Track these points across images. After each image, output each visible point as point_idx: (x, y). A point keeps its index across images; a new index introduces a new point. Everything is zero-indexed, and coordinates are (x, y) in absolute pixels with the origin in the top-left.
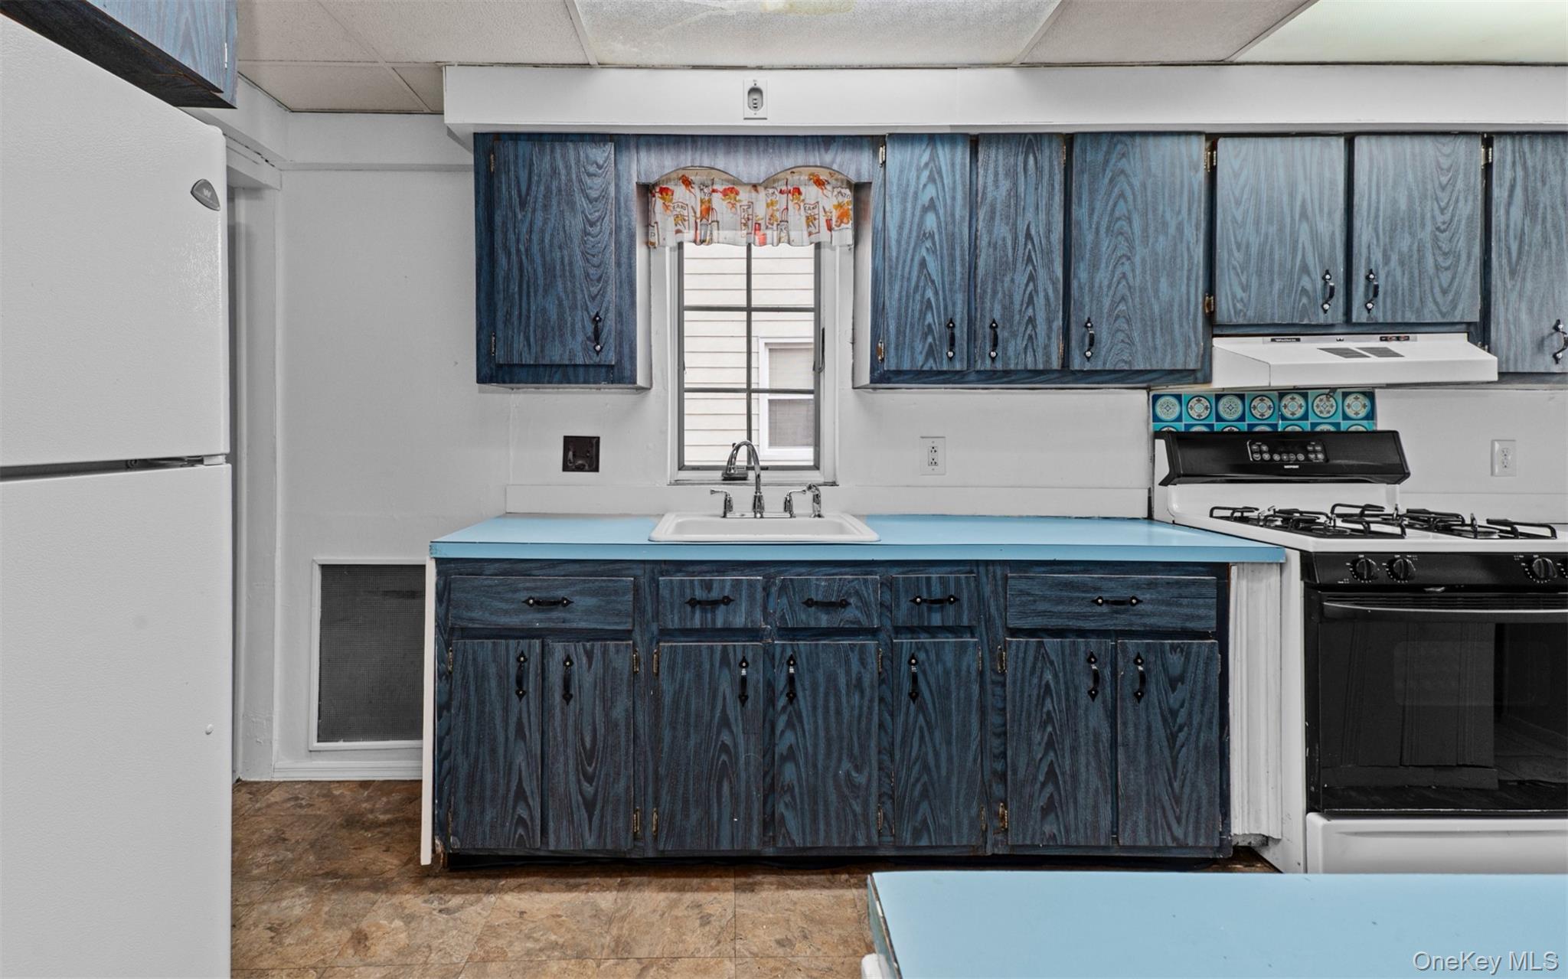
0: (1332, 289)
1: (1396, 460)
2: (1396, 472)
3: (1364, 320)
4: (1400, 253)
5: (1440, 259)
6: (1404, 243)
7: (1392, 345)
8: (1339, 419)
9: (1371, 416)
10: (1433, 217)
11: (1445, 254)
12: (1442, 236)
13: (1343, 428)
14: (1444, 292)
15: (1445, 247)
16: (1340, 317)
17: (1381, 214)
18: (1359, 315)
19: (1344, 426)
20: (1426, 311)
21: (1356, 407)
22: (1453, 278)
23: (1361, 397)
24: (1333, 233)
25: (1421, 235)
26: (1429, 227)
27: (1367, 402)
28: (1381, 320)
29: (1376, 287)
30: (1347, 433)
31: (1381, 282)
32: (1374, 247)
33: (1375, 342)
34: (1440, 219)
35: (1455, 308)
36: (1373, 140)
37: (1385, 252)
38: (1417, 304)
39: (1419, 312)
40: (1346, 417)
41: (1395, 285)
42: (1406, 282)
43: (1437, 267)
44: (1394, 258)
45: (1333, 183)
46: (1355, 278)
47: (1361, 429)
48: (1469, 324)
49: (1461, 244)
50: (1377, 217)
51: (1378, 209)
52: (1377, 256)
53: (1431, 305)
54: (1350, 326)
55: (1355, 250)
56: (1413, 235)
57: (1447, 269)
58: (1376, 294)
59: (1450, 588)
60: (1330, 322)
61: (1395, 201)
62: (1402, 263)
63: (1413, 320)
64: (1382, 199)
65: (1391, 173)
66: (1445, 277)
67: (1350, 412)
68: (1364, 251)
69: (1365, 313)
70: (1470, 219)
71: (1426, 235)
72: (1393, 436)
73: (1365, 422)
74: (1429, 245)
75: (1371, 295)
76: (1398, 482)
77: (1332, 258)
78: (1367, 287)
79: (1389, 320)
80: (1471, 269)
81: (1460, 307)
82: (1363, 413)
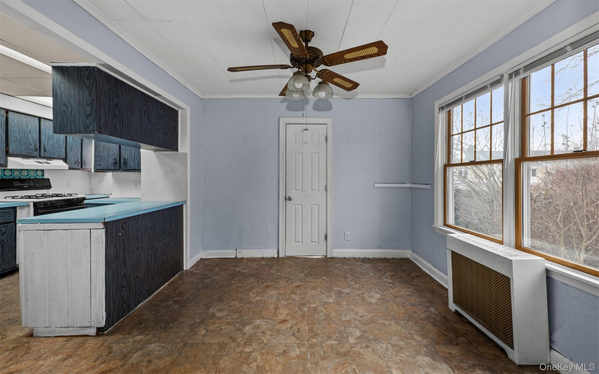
0: (37, 149)
1: (49, 184)
2: (49, 187)
3: (43, 156)
4: (50, 144)
5: (58, 146)
6: (51, 142)
7: (49, 161)
8: (36, 176)
9: (43, 175)
10: (56, 137)
11: (59, 145)
12: (58, 141)
13: (37, 178)
14: (59, 152)
15: (59, 144)
16: (38, 155)
17: (46, 135)
18: (42, 155)
19: (37, 177)
20: (55, 155)
21: (40, 173)
22: (60, 150)
23: (41, 171)
24: (36, 137)
25: (54, 140)
26: (56, 139)
27: (42, 172)
28: (47, 156)
29: (46, 150)
30: (38, 179)
31: (47, 149)
32: (45, 141)
33: (45, 161)
34: (58, 138)
35: (61, 155)
36: (44, 120)
37: (47, 143)
38: (54, 154)
39: (54, 155)
40: (37, 175)
41: (49, 149)
42: (52, 149)
43: (57, 147)
44: (49, 144)
45: (36, 127)
46: (41, 147)
47: (41, 178)
48: (63, 158)
49: (62, 143)
50: (46, 136)
51: (46, 134)
52: (46, 144)
53: (56, 154)
54: (40, 157)
55: (41, 142)
56: (53, 140)
57: (59, 148)
58: (46, 151)
59: (61, 205)
60: (36, 156)
61: (49, 133)
62: (51, 145)
63: (53, 157)
64: (47, 132)
65: (48, 127)
66: (59, 149)
67: (38, 174)
68: (43, 142)
69: (43, 155)
70: (63, 139)
71: (55, 140)
72: (48, 179)
73: (42, 177)
74: (56, 143)
75: (45, 151)
76: (49, 189)
77: (36, 142)
78: (44, 149)
79: (48, 156)
80: (63, 148)
81: (62, 155)
82: (41, 175)
